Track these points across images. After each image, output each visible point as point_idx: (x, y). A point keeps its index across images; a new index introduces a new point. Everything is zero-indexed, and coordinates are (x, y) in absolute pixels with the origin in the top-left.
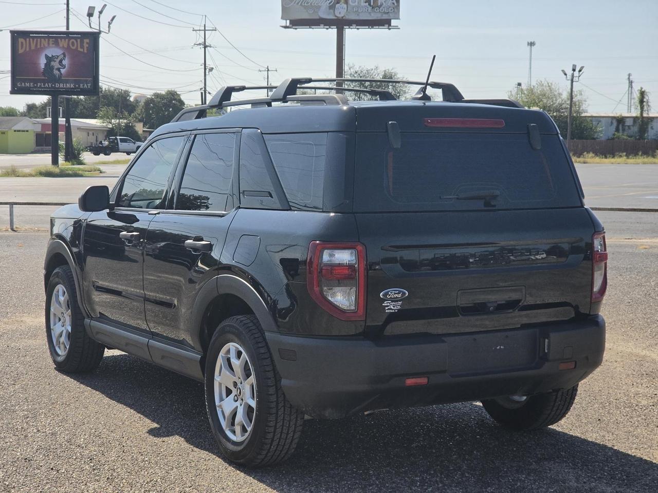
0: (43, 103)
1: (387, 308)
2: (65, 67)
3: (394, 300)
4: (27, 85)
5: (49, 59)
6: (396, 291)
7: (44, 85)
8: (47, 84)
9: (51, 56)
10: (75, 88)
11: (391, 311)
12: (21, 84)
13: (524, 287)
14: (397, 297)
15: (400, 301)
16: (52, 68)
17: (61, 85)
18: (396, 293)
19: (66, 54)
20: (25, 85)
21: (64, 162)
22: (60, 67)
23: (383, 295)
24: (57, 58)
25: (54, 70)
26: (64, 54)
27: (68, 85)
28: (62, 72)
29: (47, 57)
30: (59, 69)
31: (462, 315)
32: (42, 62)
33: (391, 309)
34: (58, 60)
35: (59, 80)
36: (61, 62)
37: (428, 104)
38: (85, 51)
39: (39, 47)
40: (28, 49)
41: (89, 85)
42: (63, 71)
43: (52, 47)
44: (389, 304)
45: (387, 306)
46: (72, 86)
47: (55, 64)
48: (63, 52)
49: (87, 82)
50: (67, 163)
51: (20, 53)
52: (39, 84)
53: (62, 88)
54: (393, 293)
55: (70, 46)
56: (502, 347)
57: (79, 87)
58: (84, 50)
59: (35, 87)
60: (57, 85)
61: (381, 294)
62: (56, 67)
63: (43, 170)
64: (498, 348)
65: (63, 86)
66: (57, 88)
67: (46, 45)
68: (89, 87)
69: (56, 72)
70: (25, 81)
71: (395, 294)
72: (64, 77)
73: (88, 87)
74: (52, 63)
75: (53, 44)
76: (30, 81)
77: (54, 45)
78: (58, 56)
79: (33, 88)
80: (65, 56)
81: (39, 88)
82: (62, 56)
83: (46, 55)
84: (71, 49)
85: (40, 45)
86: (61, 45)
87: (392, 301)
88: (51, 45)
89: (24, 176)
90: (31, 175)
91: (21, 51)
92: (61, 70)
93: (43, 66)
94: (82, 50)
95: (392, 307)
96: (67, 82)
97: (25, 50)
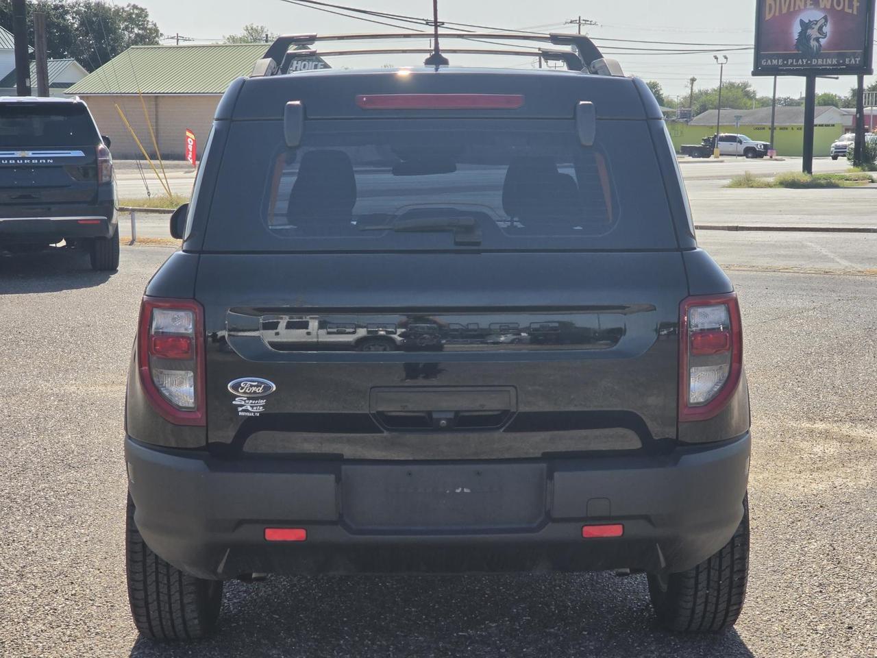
0: (870, 86)
1: (240, 409)
2: (826, 36)
3: (253, 397)
4: (775, 62)
5: (805, 26)
6: (255, 382)
7: (797, 61)
8: (800, 60)
9: (807, 21)
10: (839, 64)
11: (248, 414)
12: (767, 61)
13: (513, 389)
14: (255, 392)
15: (262, 398)
16: (808, 38)
17: (820, 61)
18: (254, 386)
19: (828, 18)
20: (771, 62)
21: (852, 167)
22: (820, 36)
23: (233, 387)
24: (816, 24)
25: (812, 41)
26: (825, 18)
27: (829, 61)
28: (822, 43)
29: (802, 22)
30: (817, 40)
31: (388, 430)
32: (796, 29)
33: (246, 411)
34: (817, 27)
35: (818, 55)
36: (820, 29)
37: (443, 70)
38: (855, 13)
39: (792, 9)
40: (777, 14)
41: (858, 59)
42: (823, 41)
43: (811, 9)
44: (243, 403)
45: (242, 406)
46: (835, 62)
47: (813, 33)
48: (823, 15)
49: (855, 56)
50: (856, 169)
51: (767, 19)
52: (790, 61)
53: (820, 66)
54: (249, 384)
55: (834, 7)
56: (465, 490)
57: (843, 64)
58: (853, 11)
59: (786, 65)
60: (814, 62)
61: (229, 385)
62: (814, 36)
63: (789, 178)
64: (459, 491)
65: (823, 62)
66: (814, 65)
67: (802, 7)
68: (857, 63)
69: (813, 43)
70: (771, 57)
71: (251, 386)
72: (825, 50)
73: (856, 61)
74: (809, 31)
75: (811, 4)
76: (778, 57)
77: (813, 6)
78: (817, 21)
79: (781, 66)
80: (826, 21)
81: (789, 66)
82: (823, 21)
83: (801, 21)
84: (835, 9)
85: (794, 8)
86: (822, 6)
87: (249, 399)
88: (808, 7)
89: (758, 187)
90: (769, 186)
91: (768, 17)
92: (820, 40)
93: (796, 36)
94: (850, 11)
95: (250, 409)
96: (828, 56)
97: (774, 15)
